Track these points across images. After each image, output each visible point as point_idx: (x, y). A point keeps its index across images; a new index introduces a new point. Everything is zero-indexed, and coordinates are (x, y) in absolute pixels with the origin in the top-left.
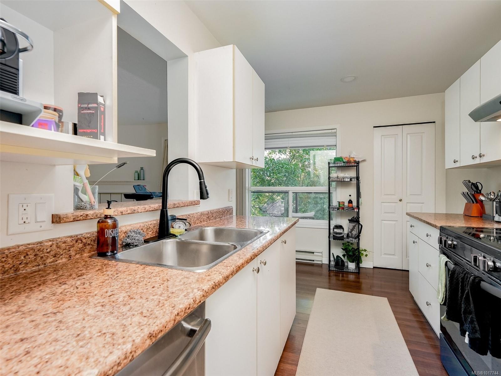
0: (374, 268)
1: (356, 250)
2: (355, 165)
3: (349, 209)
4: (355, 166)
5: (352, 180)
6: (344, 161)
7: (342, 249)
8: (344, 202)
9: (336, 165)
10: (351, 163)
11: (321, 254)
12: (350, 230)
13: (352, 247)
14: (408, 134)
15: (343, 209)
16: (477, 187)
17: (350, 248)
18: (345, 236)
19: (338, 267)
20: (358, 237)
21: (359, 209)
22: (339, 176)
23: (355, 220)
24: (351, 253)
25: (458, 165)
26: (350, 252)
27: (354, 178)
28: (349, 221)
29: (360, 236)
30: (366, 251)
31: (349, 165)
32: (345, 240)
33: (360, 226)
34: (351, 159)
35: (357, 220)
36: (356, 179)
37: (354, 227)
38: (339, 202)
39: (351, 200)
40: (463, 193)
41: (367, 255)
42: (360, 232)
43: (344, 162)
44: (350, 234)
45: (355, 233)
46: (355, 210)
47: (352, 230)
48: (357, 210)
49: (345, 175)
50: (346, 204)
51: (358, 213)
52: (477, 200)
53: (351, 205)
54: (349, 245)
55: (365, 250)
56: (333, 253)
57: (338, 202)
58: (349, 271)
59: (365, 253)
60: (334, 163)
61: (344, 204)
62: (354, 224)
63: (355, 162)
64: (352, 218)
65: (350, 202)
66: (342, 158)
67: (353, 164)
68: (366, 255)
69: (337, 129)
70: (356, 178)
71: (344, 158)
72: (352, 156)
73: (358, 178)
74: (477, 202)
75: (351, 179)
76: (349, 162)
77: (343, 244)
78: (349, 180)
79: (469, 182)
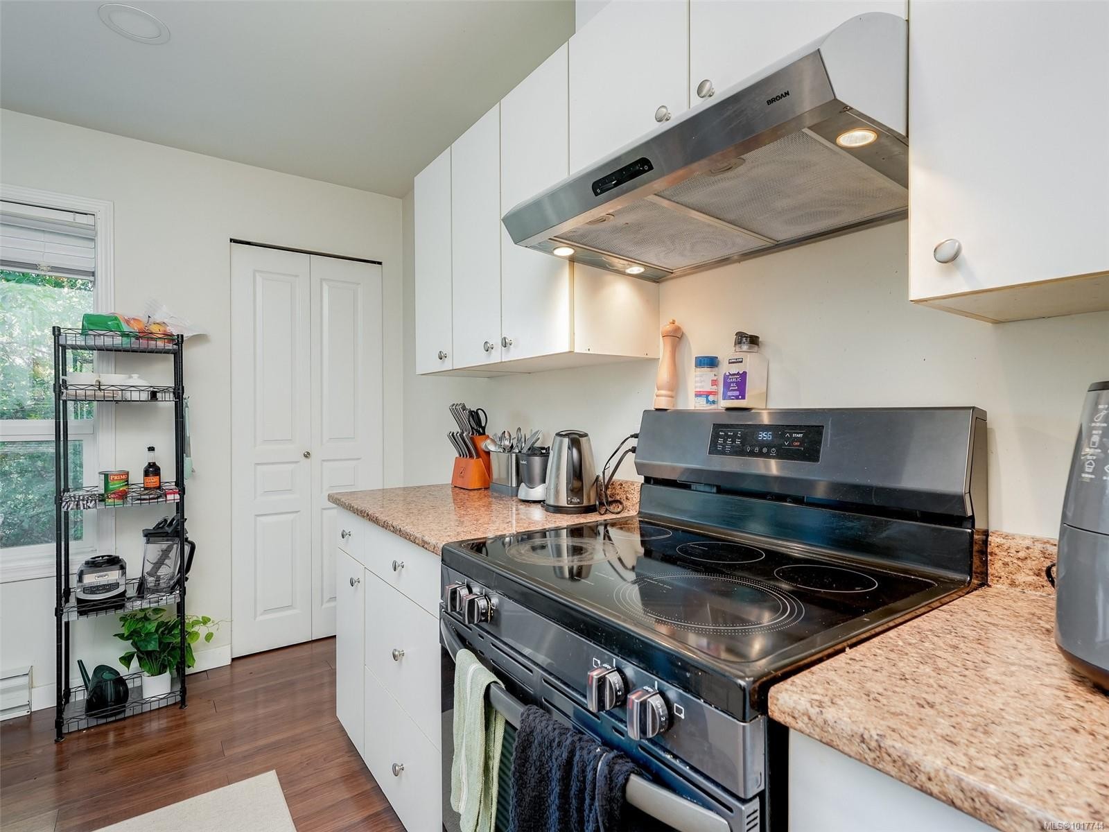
0: (236, 663)
1: (174, 626)
2: (170, 346)
3: (147, 497)
4: (167, 352)
5: (159, 395)
6: (126, 328)
7: (121, 636)
8: (127, 474)
9: (91, 342)
10: (152, 339)
11: (25, 680)
12: (148, 567)
13: (160, 620)
14: (324, 279)
15: (123, 496)
16: (478, 422)
17: (149, 627)
18: (131, 592)
19: (103, 712)
20: (180, 583)
21: (182, 492)
22: (103, 381)
23: (169, 530)
24: (153, 646)
25: (447, 365)
26: (149, 642)
27: (165, 390)
28: (146, 536)
29: (187, 579)
30: (209, 620)
31: (143, 344)
32: (128, 605)
33: (187, 549)
34: (155, 329)
35: (176, 528)
36: (172, 394)
37: (165, 554)
38: (106, 476)
39: (154, 463)
40: (453, 435)
41: (212, 634)
42: (185, 568)
43: (124, 335)
44: (151, 581)
45: (169, 570)
46: (170, 497)
47: (159, 564)
48: (177, 496)
49: (130, 377)
50: (137, 477)
51: (180, 507)
52: (480, 450)
53: (153, 481)
54: (146, 619)
55: (205, 621)
56: (80, 663)
57: (100, 473)
58: (147, 708)
59: (202, 630)
60: (84, 333)
61: (127, 481)
62: (164, 545)
63: (169, 337)
64: (159, 524)
65: (152, 470)
66: (116, 319)
67: (160, 344)
68: (209, 637)
69: (98, 216)
70: (174, 393)
71: (128, 322)
72: (158, 318)
73: (178, 392)
74: (478, 456)
75: (154, 395)
76: (145, 335)
77: (123, 619)
78: (145, 396)
79: (464, 408)
